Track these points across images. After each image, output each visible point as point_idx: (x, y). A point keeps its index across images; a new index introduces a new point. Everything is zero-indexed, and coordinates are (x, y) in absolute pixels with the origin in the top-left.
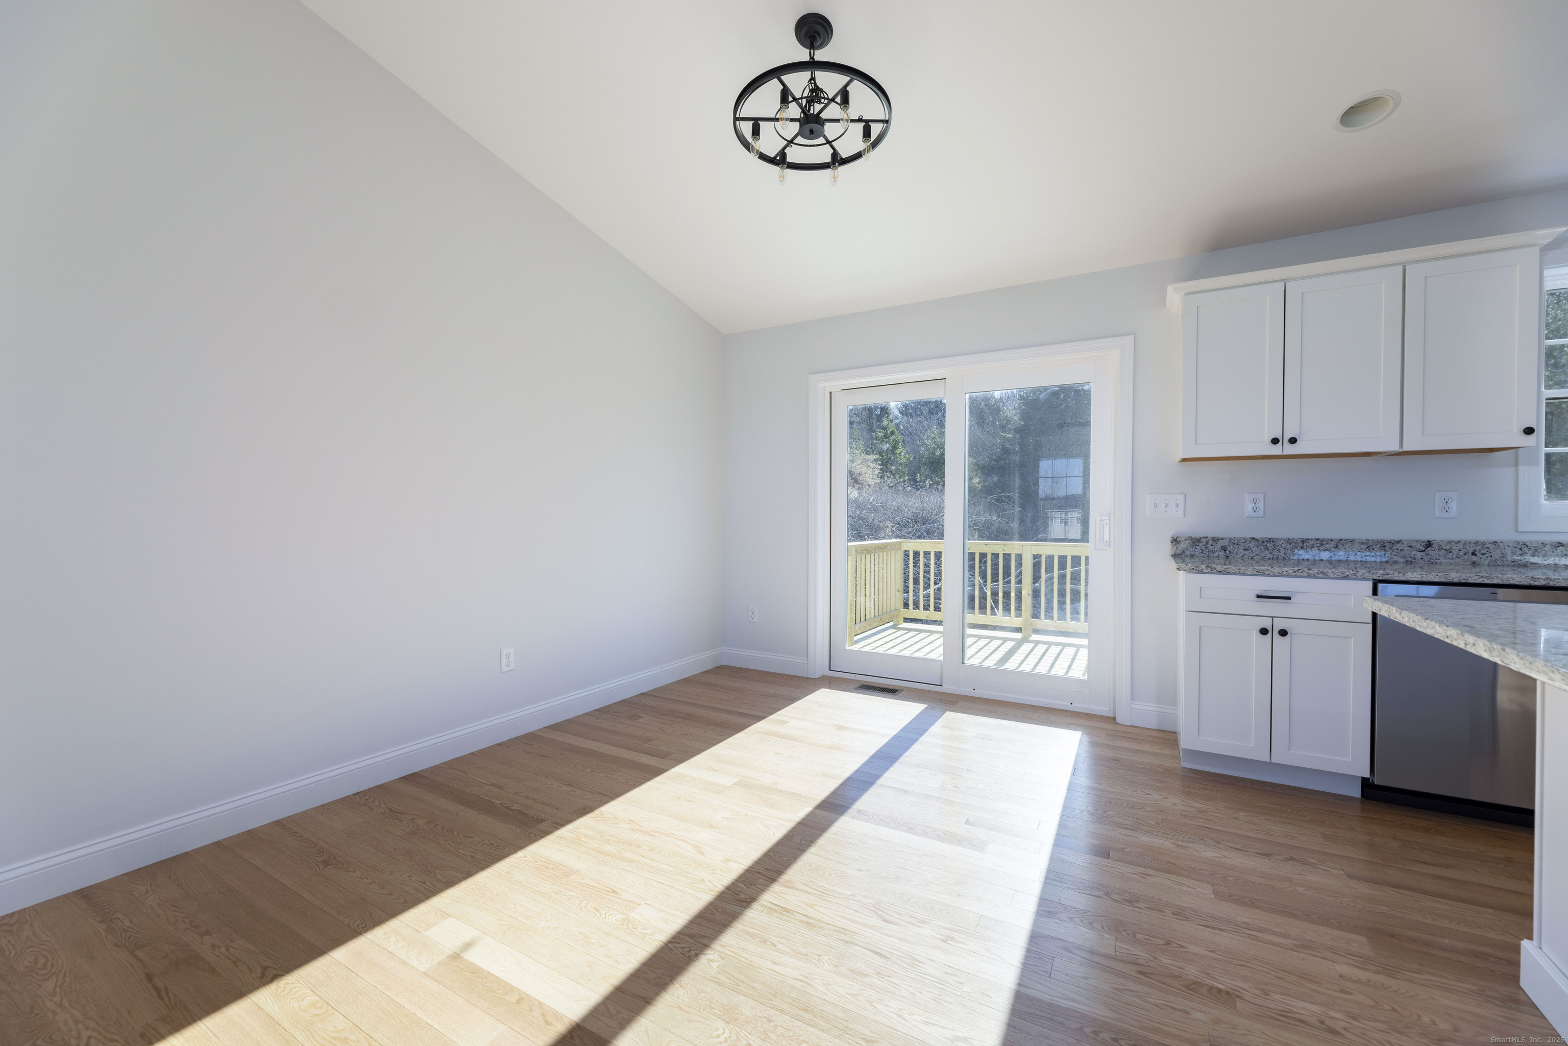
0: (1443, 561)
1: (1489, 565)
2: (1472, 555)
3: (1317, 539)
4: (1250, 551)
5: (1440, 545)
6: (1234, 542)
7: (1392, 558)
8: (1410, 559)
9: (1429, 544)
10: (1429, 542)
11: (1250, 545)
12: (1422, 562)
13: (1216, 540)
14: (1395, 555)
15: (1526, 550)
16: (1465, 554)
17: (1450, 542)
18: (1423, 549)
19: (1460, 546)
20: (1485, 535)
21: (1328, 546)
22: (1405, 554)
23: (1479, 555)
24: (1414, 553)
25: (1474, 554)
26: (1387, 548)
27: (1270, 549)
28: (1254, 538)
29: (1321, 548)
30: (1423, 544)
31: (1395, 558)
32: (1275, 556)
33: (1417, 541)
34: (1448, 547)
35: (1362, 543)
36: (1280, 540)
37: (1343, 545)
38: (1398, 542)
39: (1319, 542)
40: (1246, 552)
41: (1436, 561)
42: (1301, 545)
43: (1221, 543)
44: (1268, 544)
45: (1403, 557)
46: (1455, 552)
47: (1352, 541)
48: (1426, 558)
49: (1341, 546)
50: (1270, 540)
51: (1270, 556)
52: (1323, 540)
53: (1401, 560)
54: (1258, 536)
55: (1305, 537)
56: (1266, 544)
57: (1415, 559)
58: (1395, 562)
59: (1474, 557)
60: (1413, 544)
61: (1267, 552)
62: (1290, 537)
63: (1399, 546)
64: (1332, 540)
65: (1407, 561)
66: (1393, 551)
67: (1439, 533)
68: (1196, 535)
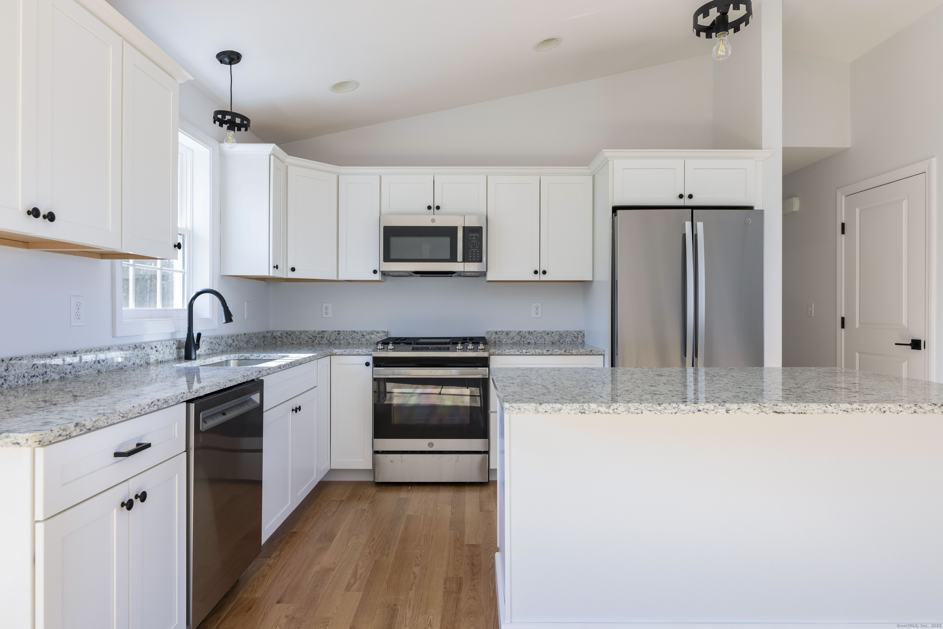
1: (106, 372)
2: (98, 363)
7: (51, 376)
8: (63, 375)
14: (53, 372)
16: (94, 363)
22: (59, 370)
37: (13, 366)
41: (79, 373)
48: (73, 372)
49: (11, 366)
57: (66, 374)
58: (53, 380)
59: (99, 365)
64: (3, 361)
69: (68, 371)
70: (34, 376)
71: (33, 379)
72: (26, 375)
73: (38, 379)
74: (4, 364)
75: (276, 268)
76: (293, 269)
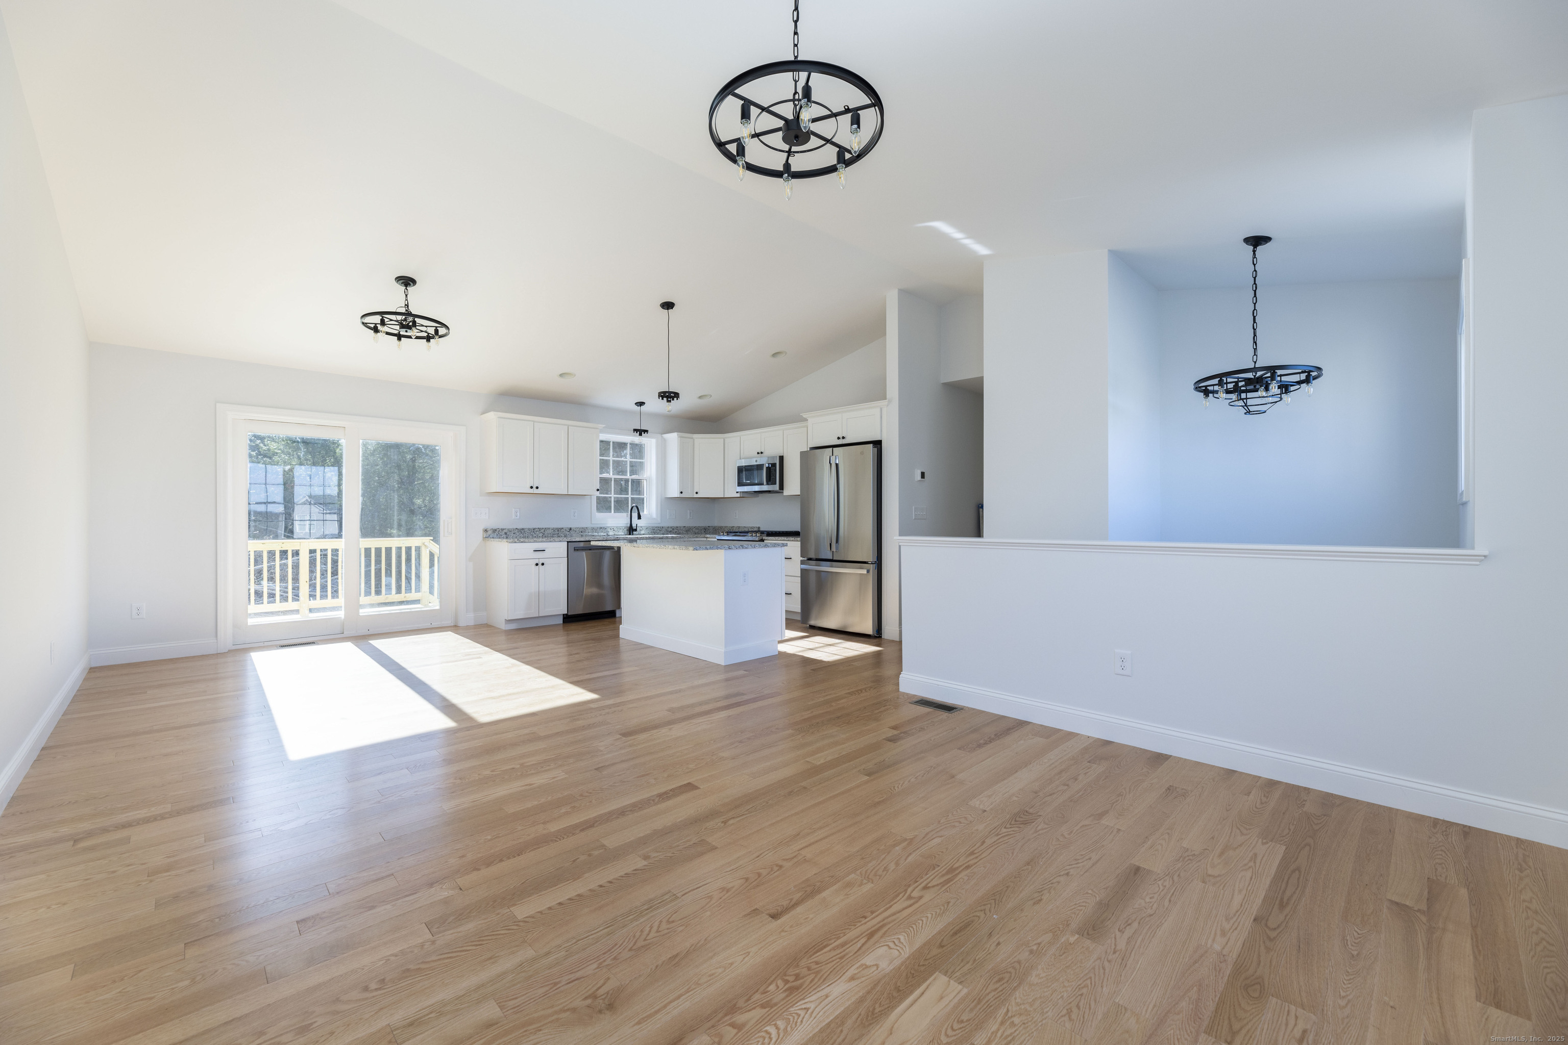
0: (574, 535)
3: (538, 528)
4: (516, 534)
5: (573, 530)
6: (510, 531)
8: (565, 535)
9: (571, 529)
11: (515, 532)
12: (568, 535)
13: (502, 530)
15: (593, 530)
18: (569, 531)
19: (578, 529)
20: (584, 526)
21: (542, 531)
23: (583, 532)
24: (567, 532)
32: (524, 535)
33: (568, 528)
34: (575, 530)
35: (552, 530)
36: (526, 529)
40: (514, 535)
42: (533, 531)
43: (505, 531)
44: (522, 531)
46: (577, 532)
47: (548, 529)
48: (570, 534)
50: (523, 529)
52: (540, 529)
53: (563, 535)
54: (518, 528)
55: (534, 528)
60: (566, 529)
62: (530, 528)
63: (563, 530)
66: (561, 532)
67: (572, 526)
68: (495, 527)
70: (554, 534)
72: (551, 533)
75: (681, 493)
76: (697, 493)
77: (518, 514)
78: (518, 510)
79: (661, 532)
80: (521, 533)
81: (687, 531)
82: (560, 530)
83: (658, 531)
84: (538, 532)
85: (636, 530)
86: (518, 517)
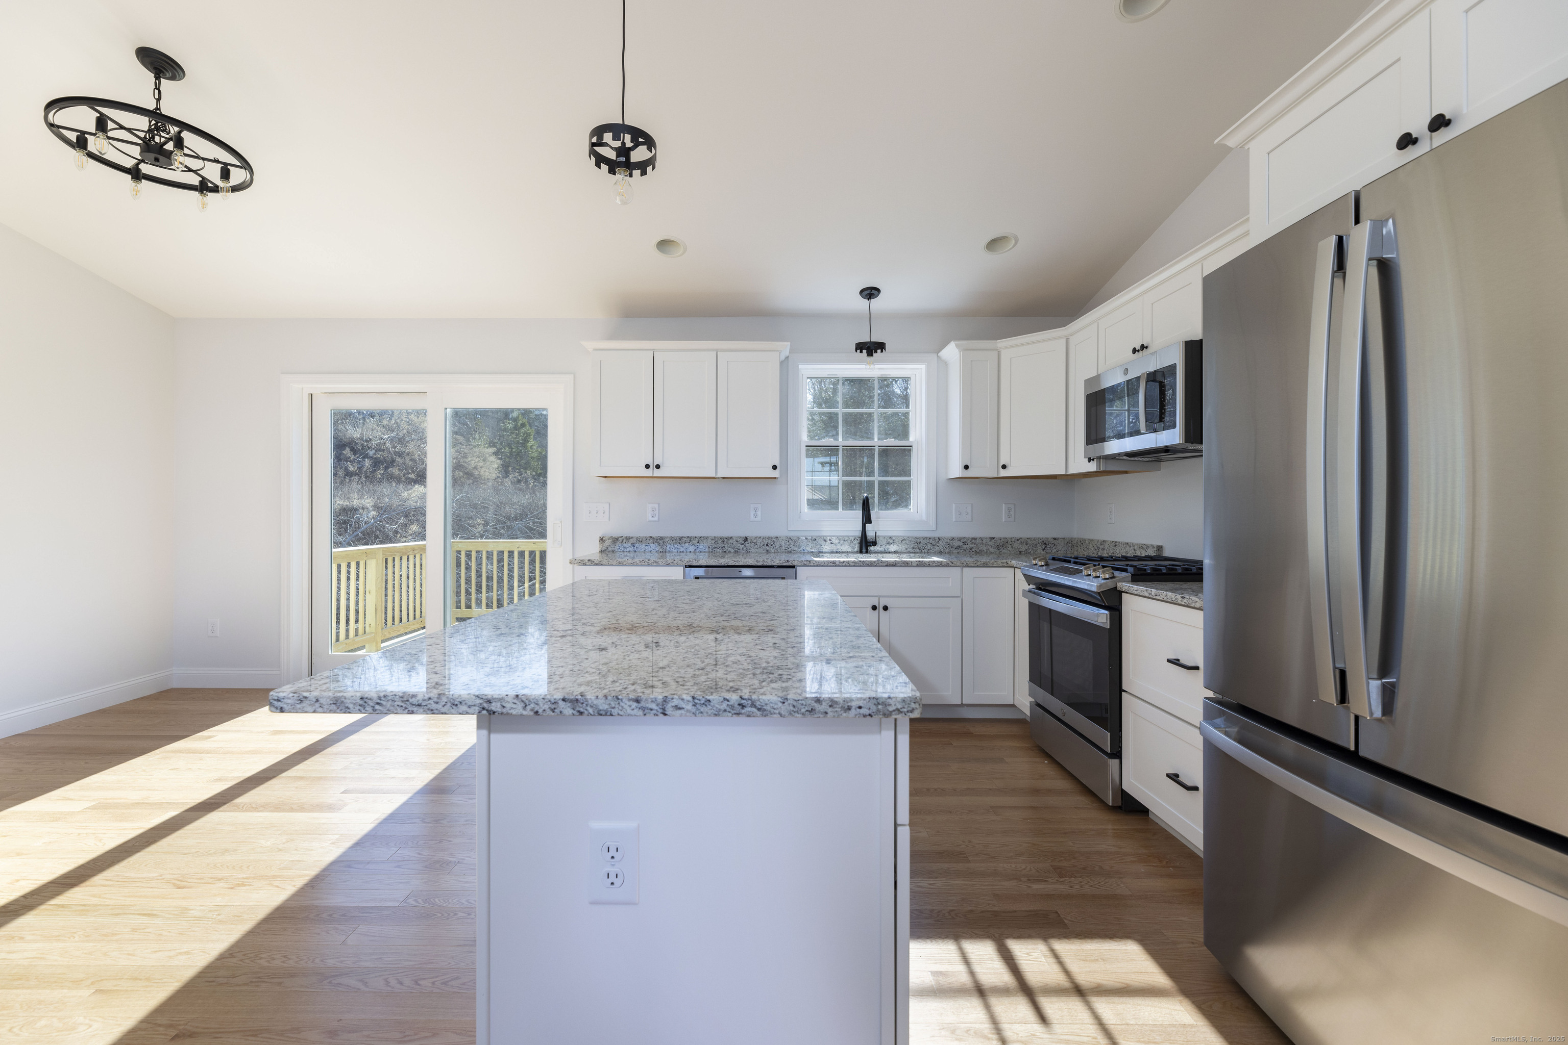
1: (773, 552)
3: (688, 537)
4: (649, 547)
5: (751, 540)
6: (639, 539)
8: (737, 550)
9: (746, 539)
10: (746, 537)
11: (649, 542)
12: (742, 551)
13: (628, 539)
15: (791, 541)
16: (762, 546)
17: (756, 538)
18: (743, 542)
19: (761, 540)
20: (773, 534)
21: (694, 541)
22: (736, 546)
23: (770, 546)
24: (739, 545)
25: (767, 545)
26: (725, 543)
27: (661, 544)
28: (651, 537)
29: (690, 543)
30: (743, 539)
31: (730, 549)
32: (664, 550)
33: (740, 537)
34: (755, 541)
35: (712, 539)
36: (667, 538)
38: (731, 538)
39: (689, 539)
40: (646, 547)
41: (750, 550)
42: (679, 541)
43: (630, 540)
44: (659, 541)
45: (734, 548)
46: (758, 544)
47: (707, 538)
48: (745, 549)
49: (701, 541)
50: (661, 538)
51: (661, 550)
52: (691, 538)
53: (733, 550)
54: (653, 536)
55: (681, 536)
56: (658, 541)
58: (730, 552)
60: (738, 539)
61: (659, 547)
62: (673, 536)
63: (731, 541)
64: (696, 538)
65: (735, 551)
66: (728, 544)
67: (751, 533)
68: (615, 535)
69: (741, 548)
70: (716, 548)
71: (715, 549)
72: (710, 546)
73: (718, 550)
74: (697, 540)
75: (966, 467)
76: (1004, 467)
77: (657, 512)
78: (656, 506)
79: (937, 548)
80: (659, 544)
81: (998, 547)
82: (725, 540)
83: (929, 547)
84: (687, 544)
85: (874, 543)
86: (656, 518)
